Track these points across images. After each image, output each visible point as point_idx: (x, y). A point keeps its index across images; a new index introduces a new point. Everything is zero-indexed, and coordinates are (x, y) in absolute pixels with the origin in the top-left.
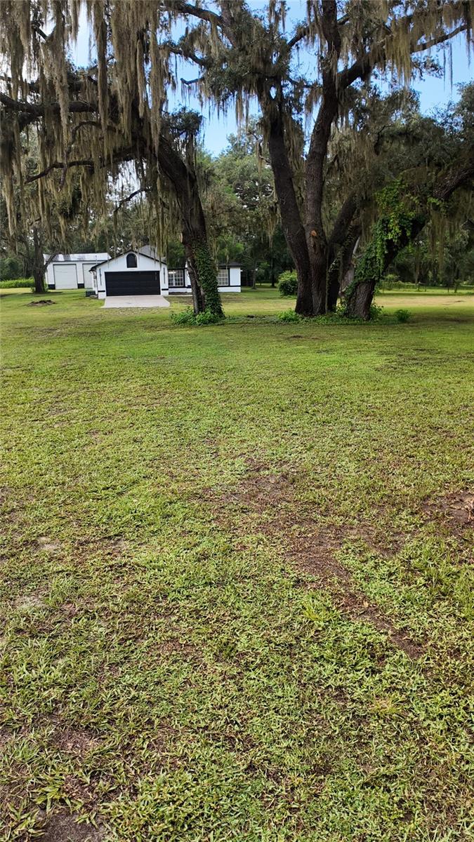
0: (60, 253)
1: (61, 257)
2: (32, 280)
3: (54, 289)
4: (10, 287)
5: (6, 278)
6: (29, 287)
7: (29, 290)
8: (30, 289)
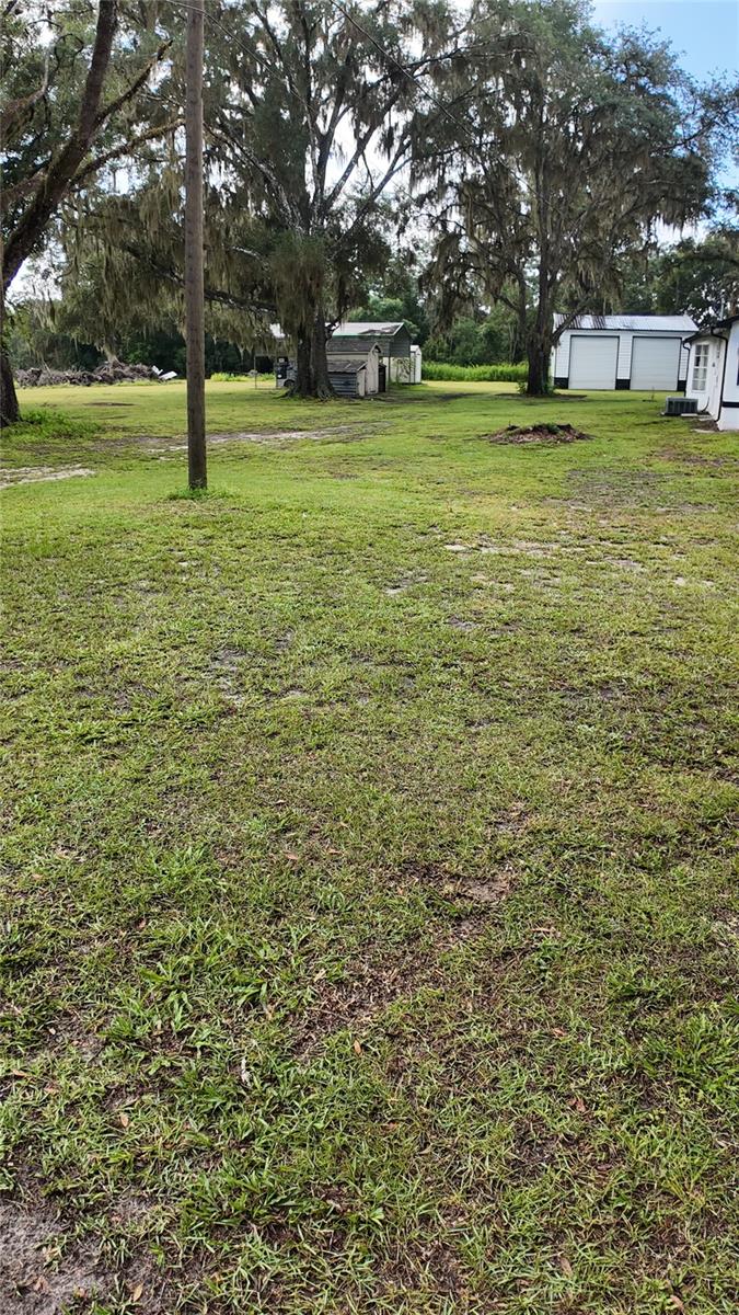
0: (588, 314)
1: (587, 322)
2: (523, 368)
3: (566, 387)
4: (480, 380)
5: (479, 361)
6: (515, 381)
7: (512, 387)
8: (516, 384)
